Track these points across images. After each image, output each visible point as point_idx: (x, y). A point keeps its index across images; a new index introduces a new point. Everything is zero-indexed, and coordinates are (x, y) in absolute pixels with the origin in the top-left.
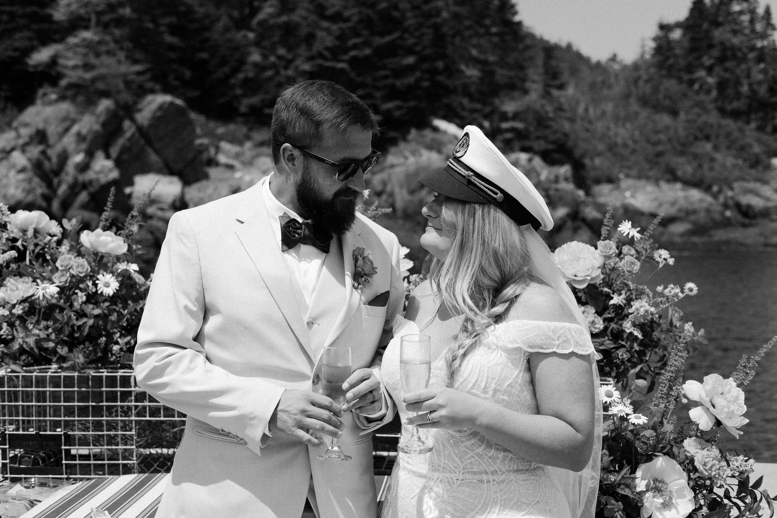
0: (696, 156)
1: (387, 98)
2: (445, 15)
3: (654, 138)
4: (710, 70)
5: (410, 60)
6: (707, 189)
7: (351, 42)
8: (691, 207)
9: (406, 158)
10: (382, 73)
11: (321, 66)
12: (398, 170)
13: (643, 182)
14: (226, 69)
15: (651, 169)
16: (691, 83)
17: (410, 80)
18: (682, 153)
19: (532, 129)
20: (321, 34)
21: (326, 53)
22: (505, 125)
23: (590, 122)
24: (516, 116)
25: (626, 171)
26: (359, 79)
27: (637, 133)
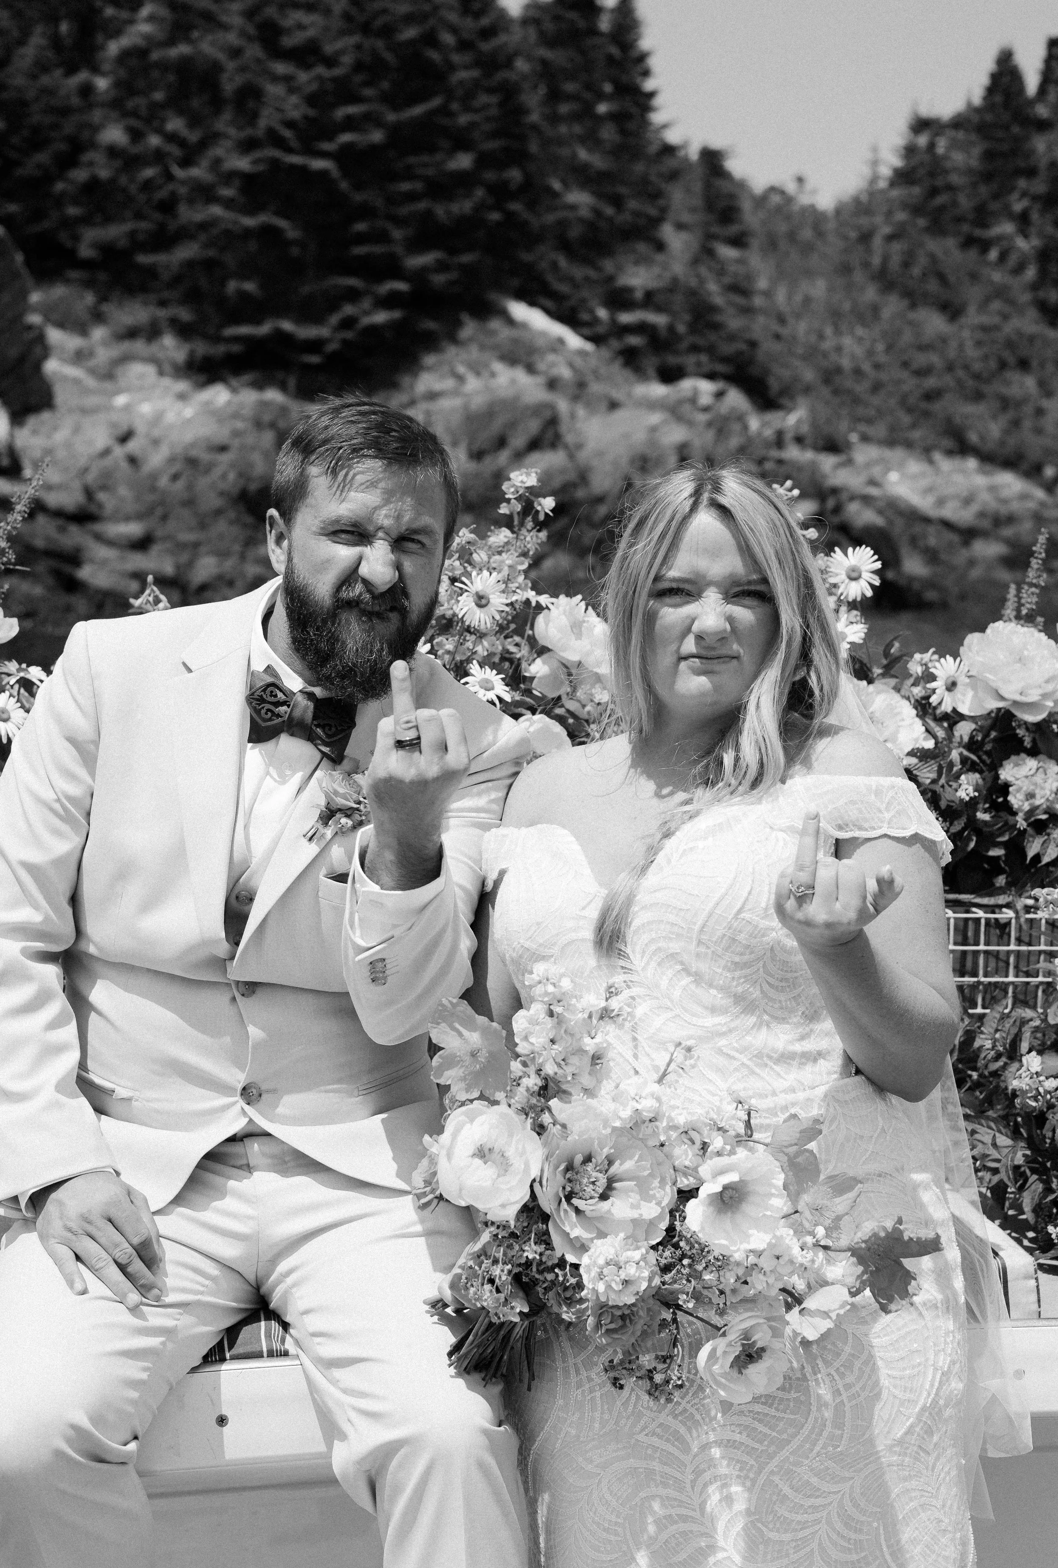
0: (1005, 403)
1: (417, 245)
2: (521, 65)
3: (921, 359)
4: (1023, 221)
5: (464, 161)
6: (1033, 472)
7: (342, 112)
8: (1003, 510)
9: (460, 379)
10: (405, 186)
11: (275, 163)
12: (446, 404)
13: (898, 454)
14: (43, 157)
15: (914, 426)
16: (985, 246)
17: (463, 206)
18: (978, 396)
19: (681, 328)
20: (274, 90)
21: (287, 133)
22: (626, 318)
23: (781, 320)
24: (650, 300)
25: (863, 427)
26: (358, 197)
27: (880, 347)
